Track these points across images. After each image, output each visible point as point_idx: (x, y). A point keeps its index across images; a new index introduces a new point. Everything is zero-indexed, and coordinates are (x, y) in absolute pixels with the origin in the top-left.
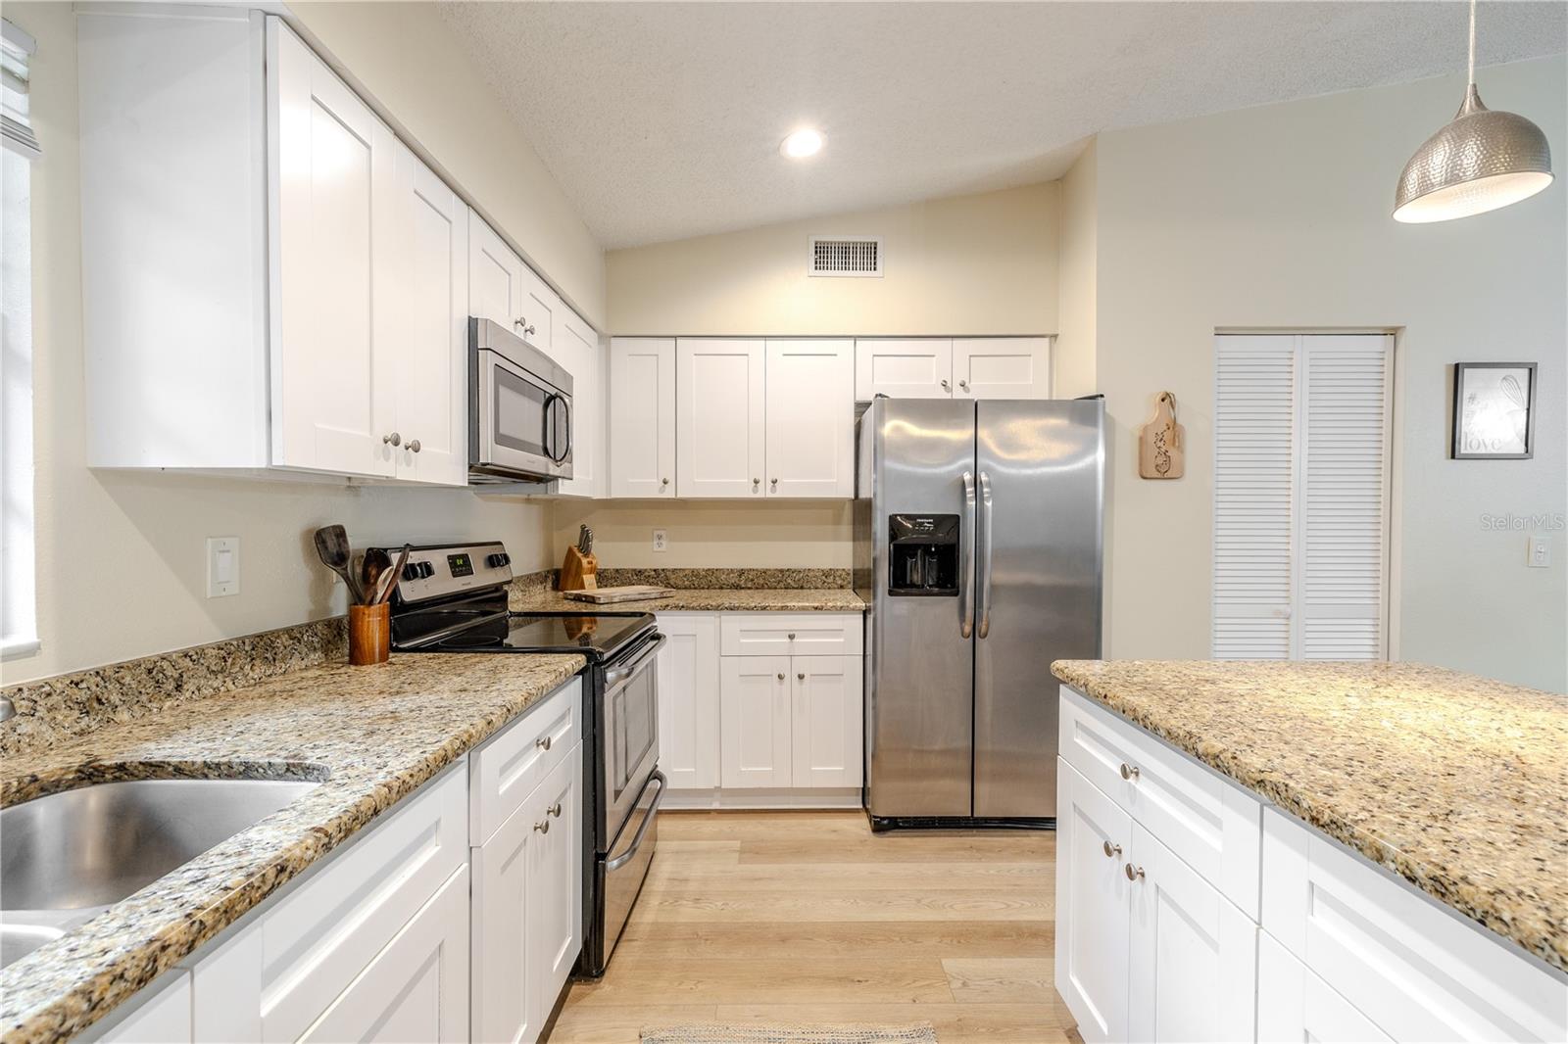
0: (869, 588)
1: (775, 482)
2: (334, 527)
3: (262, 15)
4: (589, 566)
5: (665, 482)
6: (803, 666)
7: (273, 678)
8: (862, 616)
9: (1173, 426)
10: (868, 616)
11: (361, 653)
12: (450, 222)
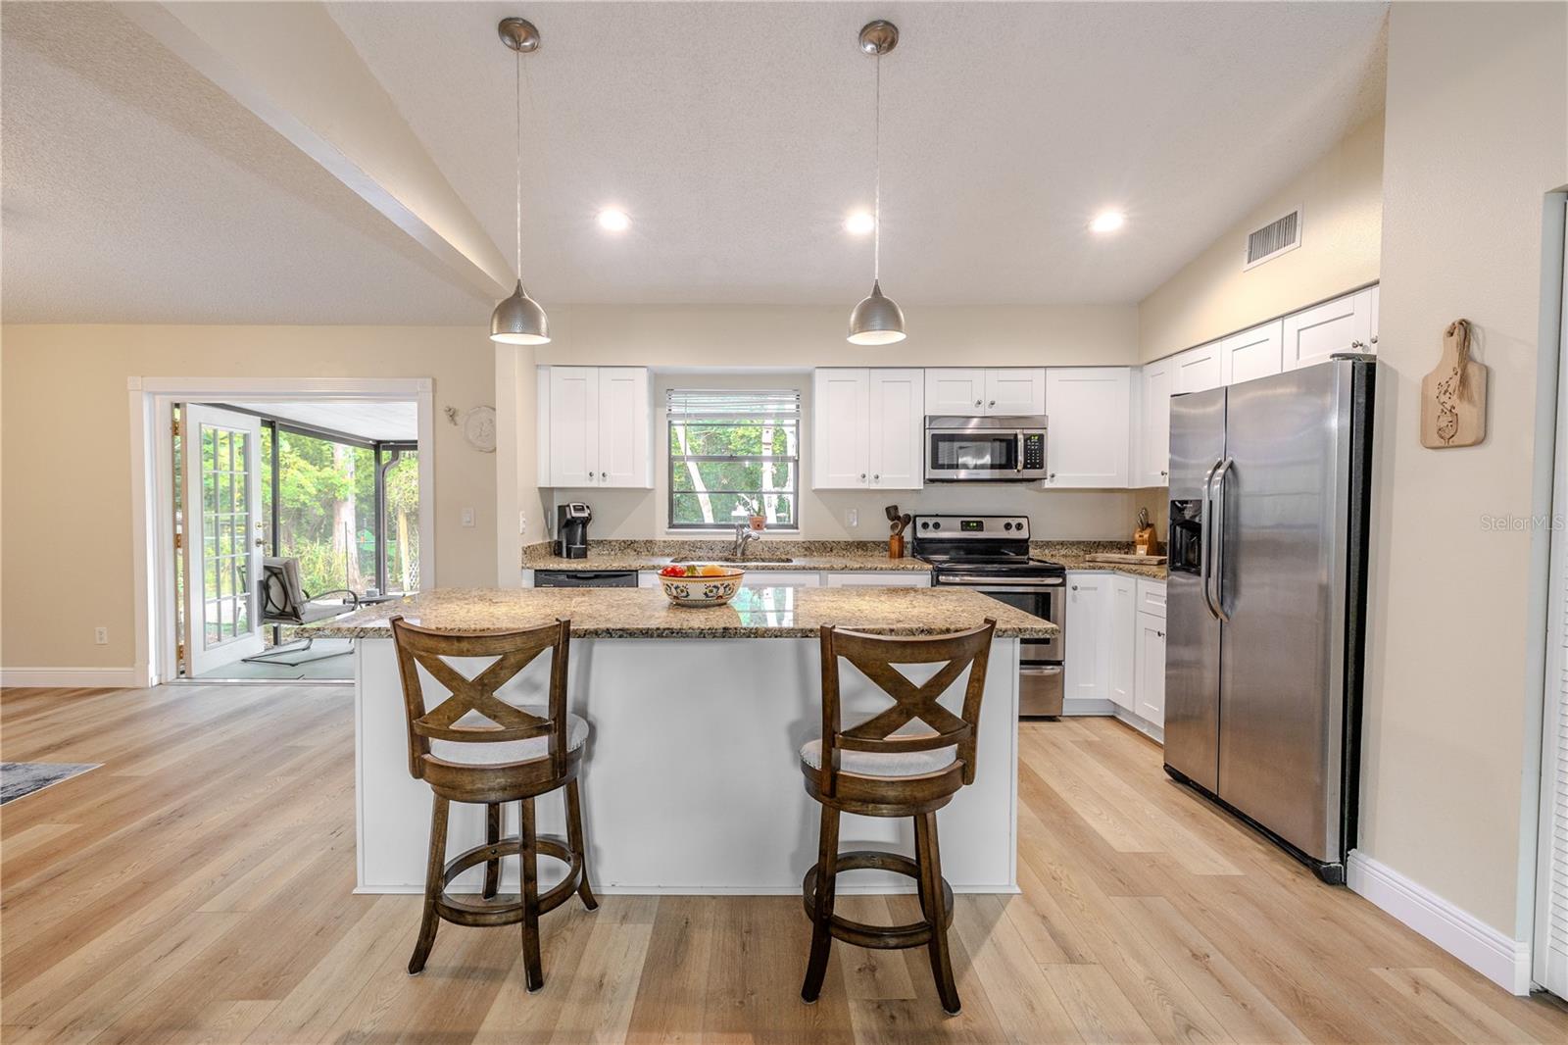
2: (893, 506)
4: (1141, 539)
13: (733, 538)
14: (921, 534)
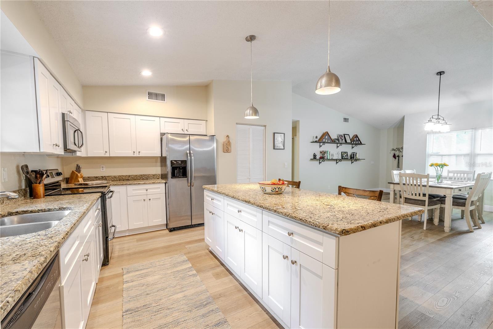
0: (166, 178)
1: (139, 152)
2: (25, 165)
3: (33, 57)
4: (81, 176)
5: (106, 152)
6: (149, 197)
7: (17, 202)
8: (165, 184)
9: (229, 142)
10: (166, 184)
11: (38, 196)
12: (57, 90)
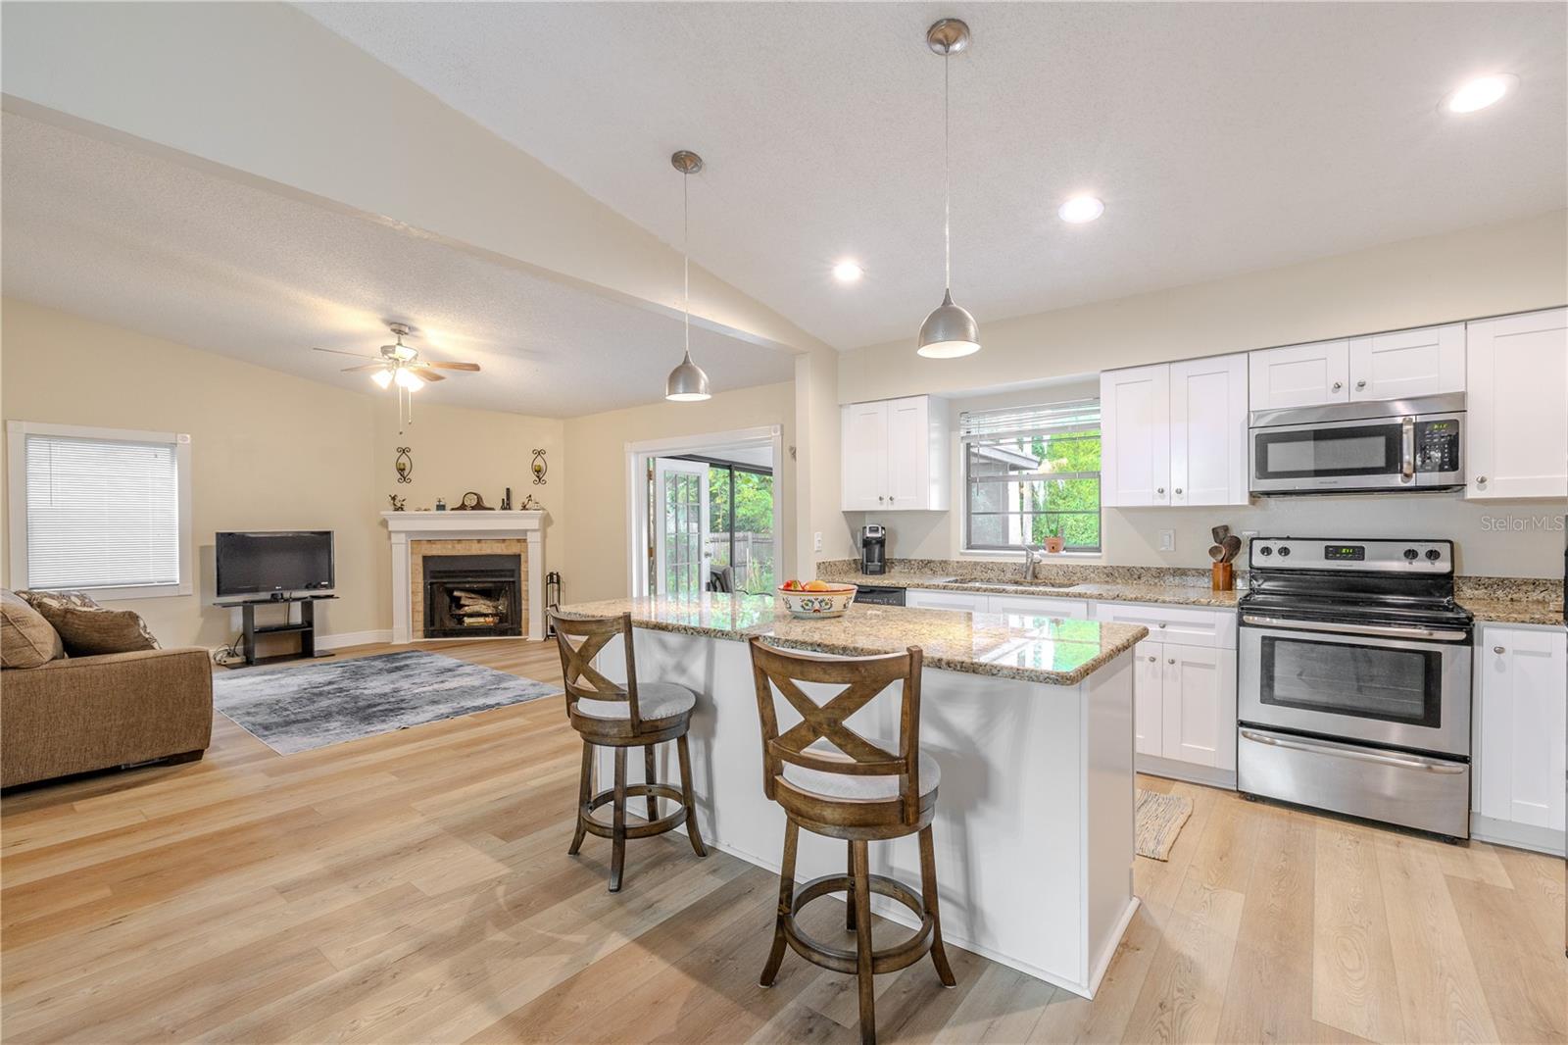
2: (1222, 526)
13: (1023, 560)
14: (1260, 560)
